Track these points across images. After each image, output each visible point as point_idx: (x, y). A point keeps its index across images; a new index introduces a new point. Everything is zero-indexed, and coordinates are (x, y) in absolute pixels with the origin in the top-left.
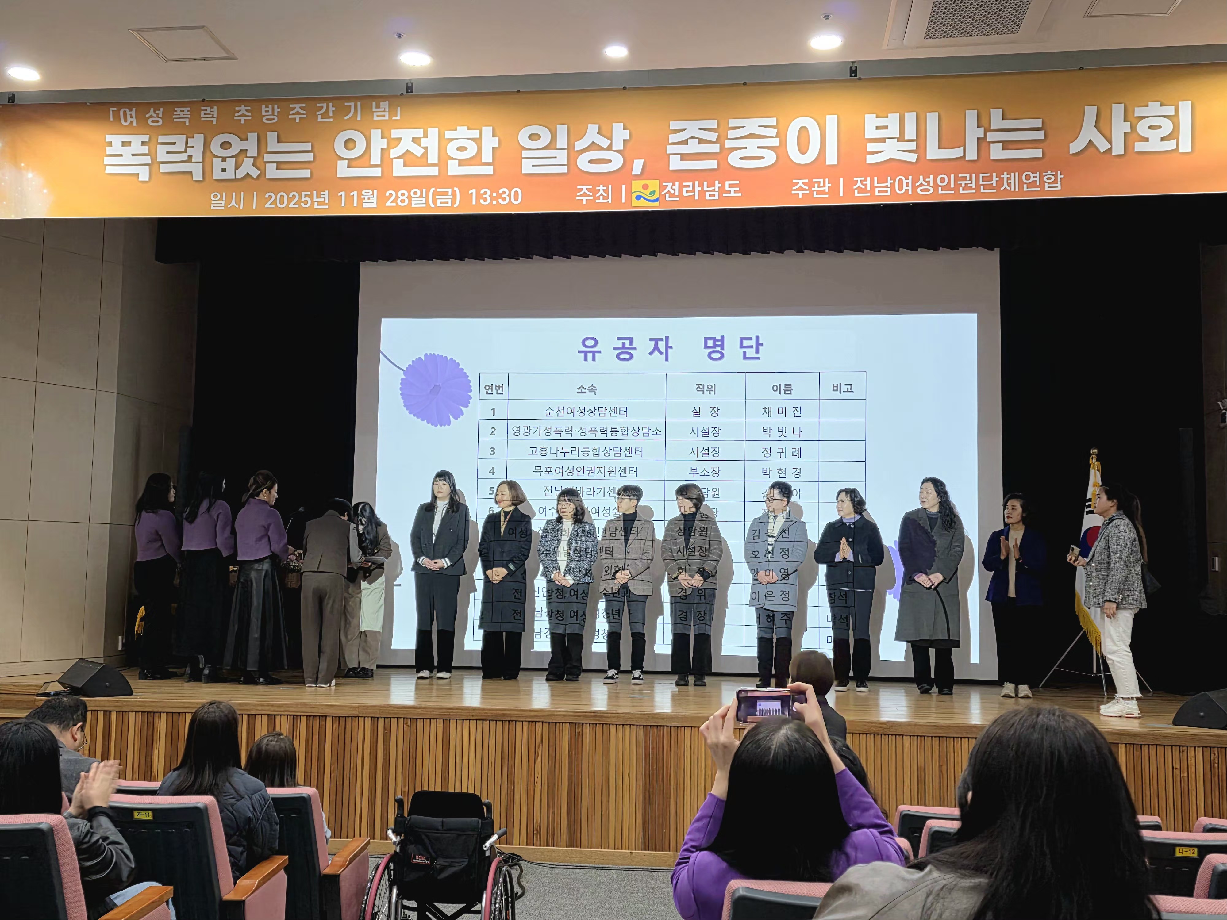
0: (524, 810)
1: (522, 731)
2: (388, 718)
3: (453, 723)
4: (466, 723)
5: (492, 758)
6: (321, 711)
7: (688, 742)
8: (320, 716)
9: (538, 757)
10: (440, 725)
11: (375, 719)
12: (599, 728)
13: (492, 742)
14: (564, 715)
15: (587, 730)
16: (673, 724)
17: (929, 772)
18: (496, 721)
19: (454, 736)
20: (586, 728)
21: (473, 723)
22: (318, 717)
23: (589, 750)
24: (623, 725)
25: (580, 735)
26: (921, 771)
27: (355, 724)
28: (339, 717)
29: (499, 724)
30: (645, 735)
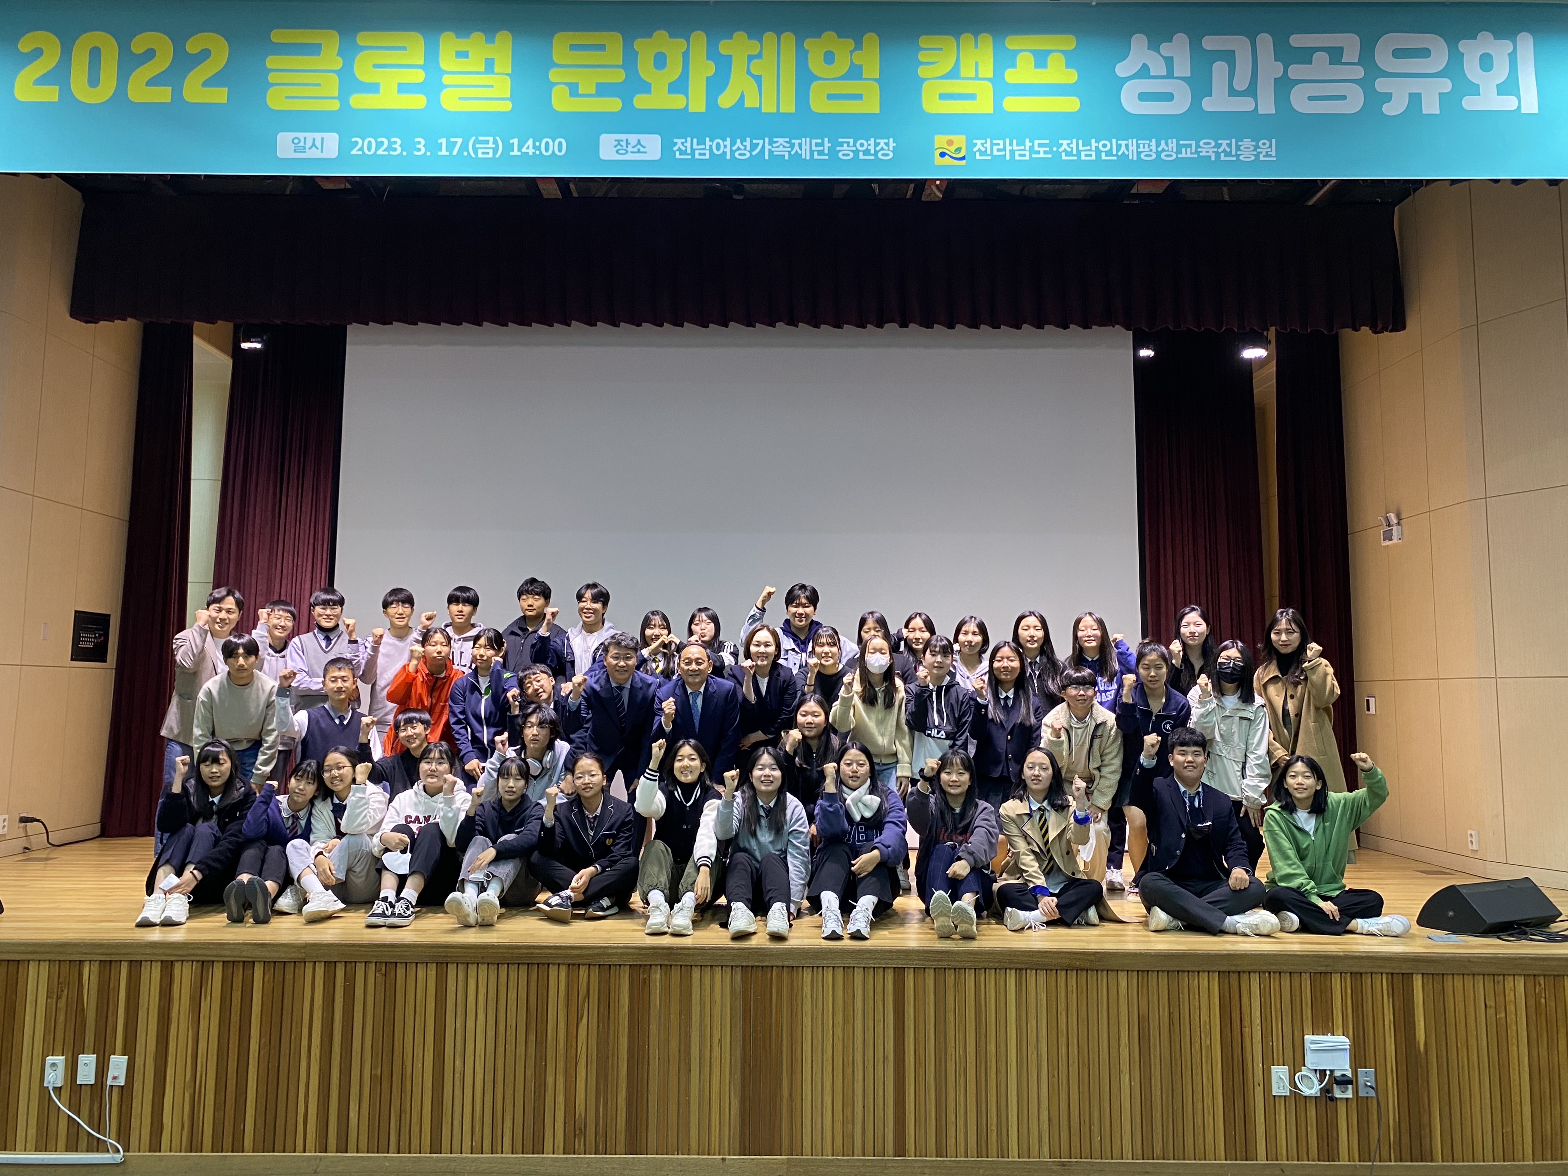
0: (561, 1099)
1: (558, 978)
2: (351, 962)
3: (452, 969)
4: (472, 969)
5: (512, 1022)
6: (244, 954)
7: (807, 989)
8: (244, 962)
9: (582, 1017)
10: (432, 972)
11: (331, 966)
12: (675, 974)
13: (512, 995)
14: (622, 954)
15: (657, 976)
16: (786, 963)
17: (1154, 1023)
18: (519, 964)
19: (454, 989)
20: (656, 973)
21: (483, 968)
22: (241, 964)
23: (660, 1005)
24: (711, 966)
25: (647, 982)
26: (1143, 1022)
27: (299, 972)
28: (275, 962)
29: (523, 969)
30: (744, 981)
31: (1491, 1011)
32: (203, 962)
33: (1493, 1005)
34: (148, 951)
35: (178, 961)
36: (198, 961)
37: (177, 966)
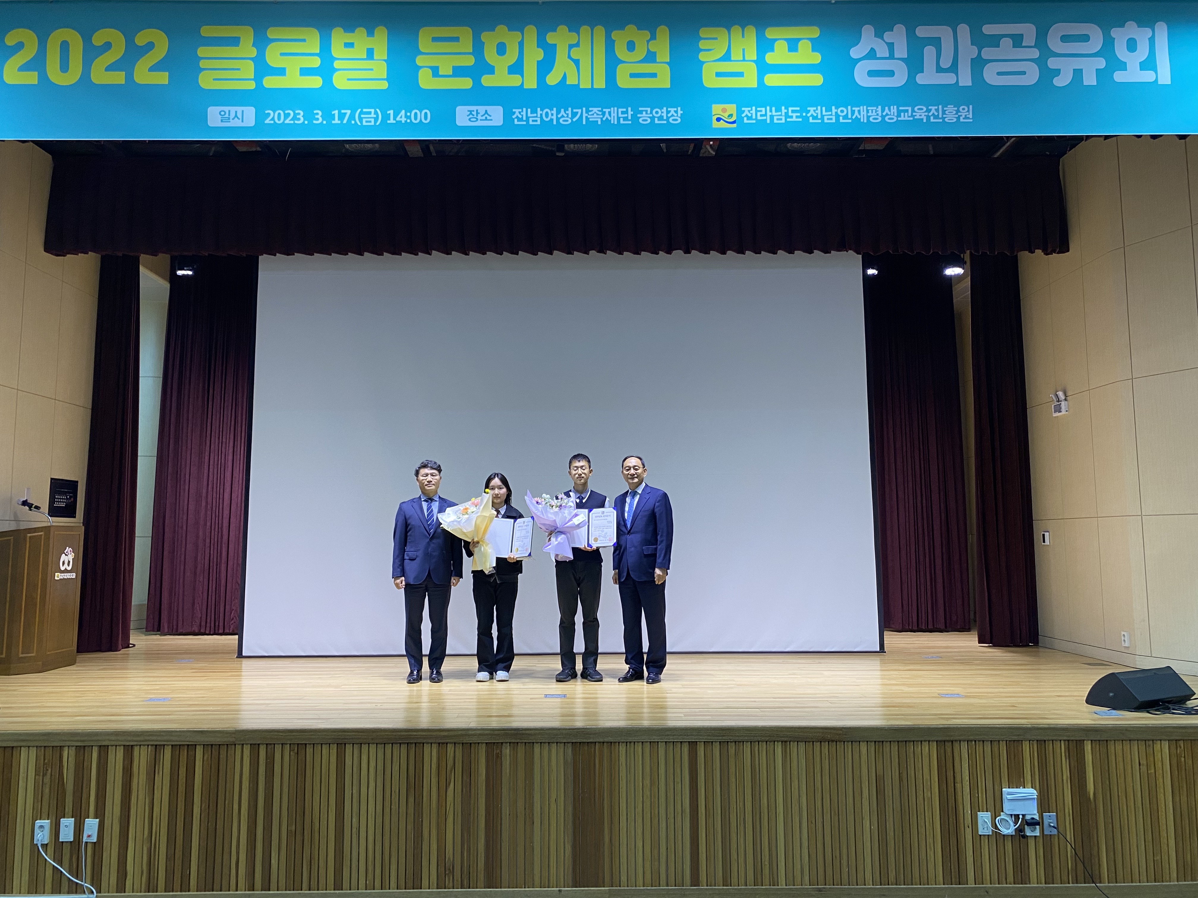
0: (434, 846)
1: (431, 754)
2: (271, 744)
3: (349, 748)
4: (365, 748)
5: (395, 788)
6: (188, 739)
7: (623, 759)
8: (188, 745)
9: (449, 784)
10: (334, 751)
11: (255, 747)
12: (521, 749)
13: (396, 768)
14: (480, 735)
15: (507, 751)
16: (606, 740)
17: (888, 782)
18: (400, 744)
19: (351, 763)
20: (506, 748)
21: (373, 747)
22: (186, 747)
23: (510, 774)
24: (549, 743)
25: (499, 756)
26: (879, 781)
27: (231, 752)
28: (212, 745)
29: (404, 748)
30: (574, 754)
31: (1144, 768)
32: (156, 746)
33: (1145, 763)
34: (113, 738)
35: (137, 745)
36: (152, 745)
37: (136, 749)
